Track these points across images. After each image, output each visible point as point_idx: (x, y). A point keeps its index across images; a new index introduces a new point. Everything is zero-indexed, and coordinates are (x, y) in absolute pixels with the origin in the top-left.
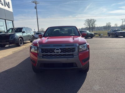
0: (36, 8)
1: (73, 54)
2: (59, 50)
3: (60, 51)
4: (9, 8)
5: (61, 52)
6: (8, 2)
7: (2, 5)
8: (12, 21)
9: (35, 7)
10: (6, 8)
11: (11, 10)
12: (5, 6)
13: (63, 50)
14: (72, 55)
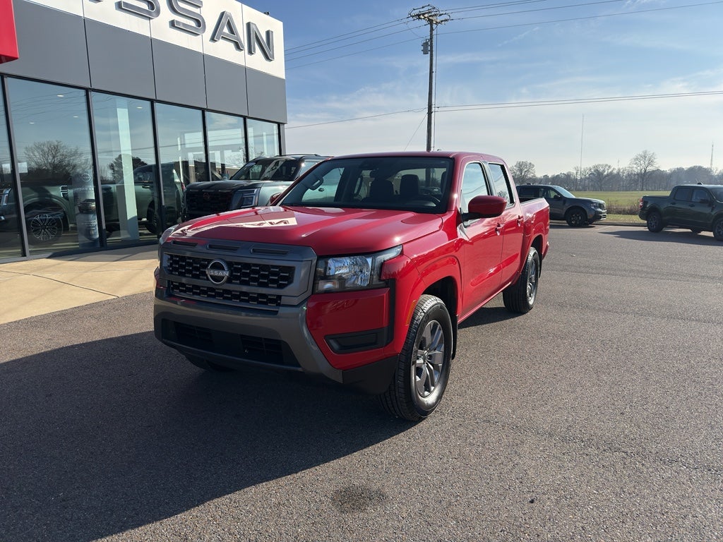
0: (428, 48)
1: (279, 297)
2: (223, 269)
3: (226, 274)
4: (267, 58)
5: (229, 280)
6: (268, 33)
7: (238, 46)
8: (279, 124)
9: (425, 45)
10: (256, 61)
11: (277, 68)
12: (250, 52)
13: (241, 272)
14: (277, 300)
